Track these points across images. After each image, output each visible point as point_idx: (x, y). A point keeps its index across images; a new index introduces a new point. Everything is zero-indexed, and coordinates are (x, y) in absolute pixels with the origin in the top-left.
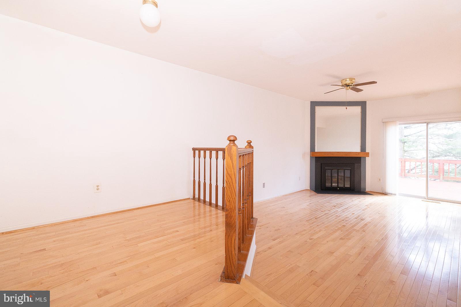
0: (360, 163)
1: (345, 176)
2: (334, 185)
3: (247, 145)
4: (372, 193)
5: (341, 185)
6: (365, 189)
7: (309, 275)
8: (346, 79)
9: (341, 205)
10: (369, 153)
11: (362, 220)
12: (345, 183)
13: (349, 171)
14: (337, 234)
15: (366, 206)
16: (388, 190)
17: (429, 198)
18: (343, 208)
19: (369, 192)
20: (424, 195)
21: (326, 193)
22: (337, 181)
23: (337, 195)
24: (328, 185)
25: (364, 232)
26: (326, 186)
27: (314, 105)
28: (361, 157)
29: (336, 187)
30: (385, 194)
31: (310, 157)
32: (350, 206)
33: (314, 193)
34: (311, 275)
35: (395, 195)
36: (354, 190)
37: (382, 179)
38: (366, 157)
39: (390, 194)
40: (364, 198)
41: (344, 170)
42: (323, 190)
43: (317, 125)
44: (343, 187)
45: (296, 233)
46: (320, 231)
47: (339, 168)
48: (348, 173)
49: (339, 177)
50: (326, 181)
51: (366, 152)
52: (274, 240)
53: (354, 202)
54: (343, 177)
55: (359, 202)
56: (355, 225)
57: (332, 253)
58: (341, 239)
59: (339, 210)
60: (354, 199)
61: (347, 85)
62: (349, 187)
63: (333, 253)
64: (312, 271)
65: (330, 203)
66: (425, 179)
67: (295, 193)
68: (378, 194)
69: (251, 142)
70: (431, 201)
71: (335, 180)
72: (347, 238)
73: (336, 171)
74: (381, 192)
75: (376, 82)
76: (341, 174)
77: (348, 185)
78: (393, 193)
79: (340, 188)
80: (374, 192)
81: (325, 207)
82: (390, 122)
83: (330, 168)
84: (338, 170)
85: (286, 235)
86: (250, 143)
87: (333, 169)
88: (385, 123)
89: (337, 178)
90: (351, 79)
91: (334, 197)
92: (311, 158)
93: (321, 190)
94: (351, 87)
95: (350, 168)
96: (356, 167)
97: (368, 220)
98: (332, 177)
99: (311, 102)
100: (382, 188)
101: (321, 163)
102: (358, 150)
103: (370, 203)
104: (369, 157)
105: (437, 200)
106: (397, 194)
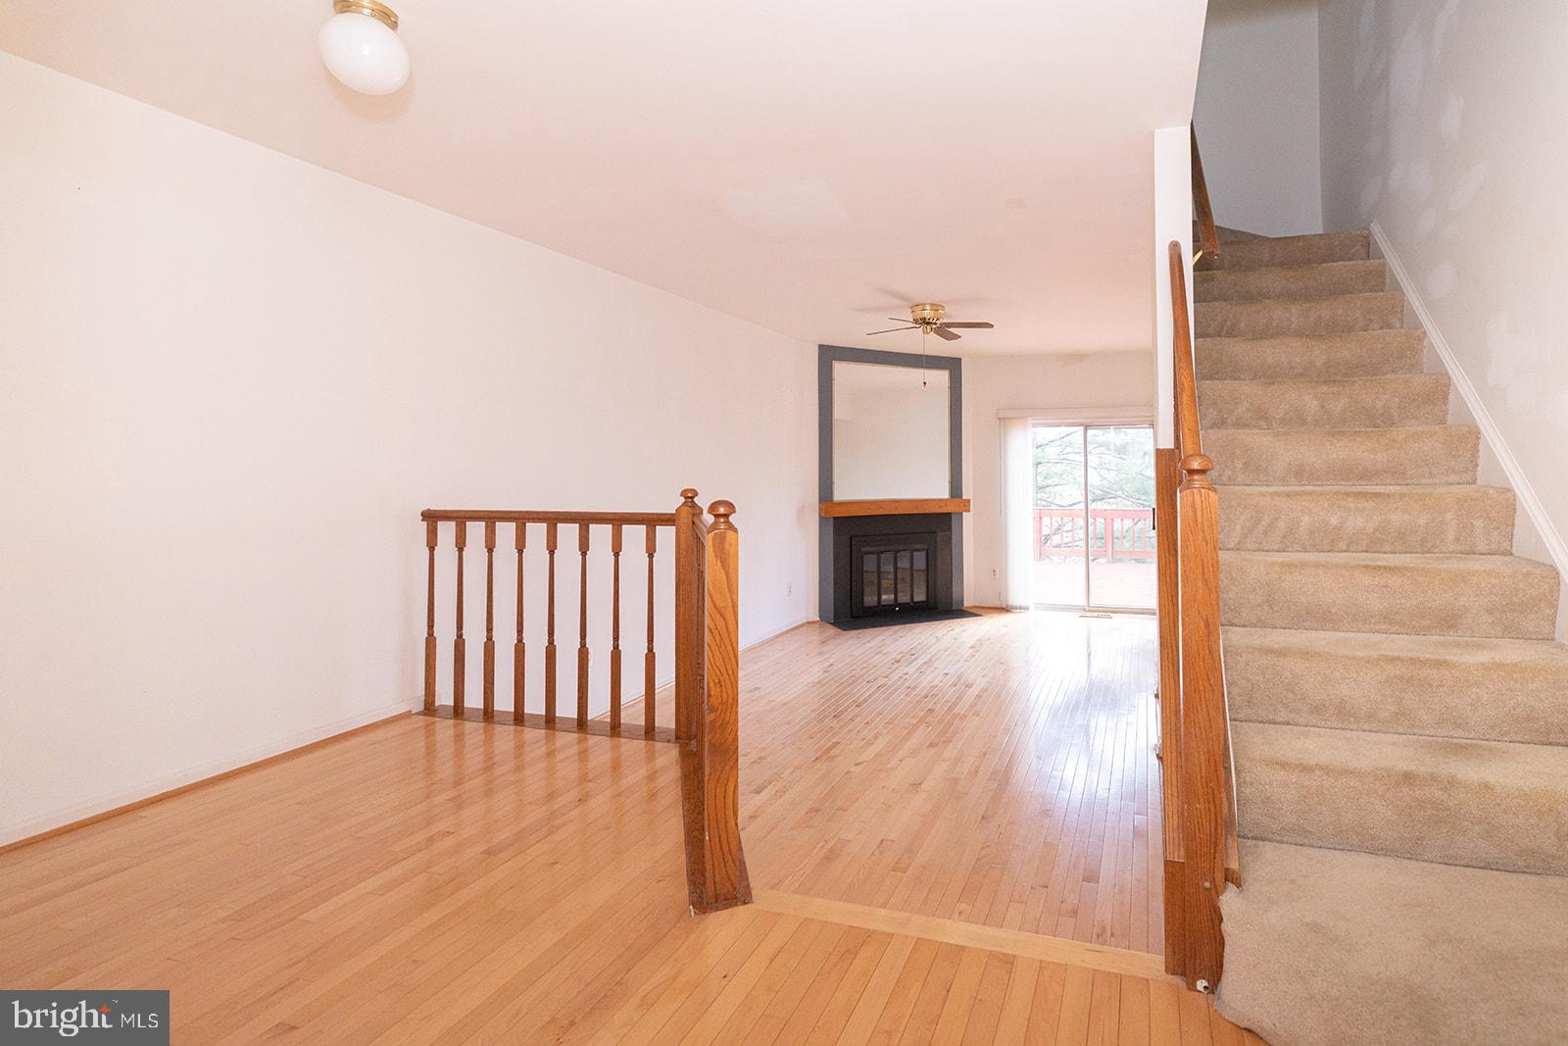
0: (950, 529)
1: (915, 569)
2: (887, 598)
3: (683, 504)
4: (977, 610)
5: (904, 598)
6: (963, 601)
7: (877, 852)
8: (925, 304)
9: (912, 655)
10: (969, 500)
11: (969, 686)
12: (915, 590)
13: (924, 553)
14: (920, 735)
15: (971, 647)
16: (1015, 598)
17: (1092, 609)
18: (920, 662)
19: (971, 608)
20: (1082, 602)
21: (881, 626)
22: (892, 586)
24: (870, 600)
25: (978, 715)
26: (866, 605)
27: (829, 355)
28: (951, 514)
29: (890, 606)
30: (1005, 610)
31: (820, 517)
32: (936, 654)
33: (832, 630)
34: (881, 853)
35: (1027, 608)
36: (936, 608)
37: (997, 572)
38: (964, 513)
39: (1016, 608)
41: (912, 551)
42: (857, 617)
43: (838, 413)
44: (909, 604)
45: (814, 758)
46: (876, 738)
47: (882, 549)
48: (920, 560)
49: (898, 572)
50: (866, 588)
51: (964, 497)
52: (758, 791)
54: (908, 573)
55: (954, 639)
56: (955, 704)
57: (916, 786)
58: (931, 745)
59: (911, 669)
60: (939, 634)
61: (925, 322)
62: (924, 599)
63: (920, 784)
64: (882, 841)
65: (885, 654)
66: (1083, 559)
67: (777, 636)
69: (696, 494)
70: (1096, 614)
71: (887, 582)
72: (944, 739)
73: (891, 555)
74: (999, 606)
75: (992, 326)
76: (904, 563)
77: (920, 596)
78: (1023, 604)
79: (903, 606)
80: (983, 608)
81: (875, 666)
82: (1012, 418)
83: (874, 549)
84: (896, 552)
85: (790, 770)
86: (692, 498)
88: (1004, 420)
89: (892, 576)
90: (935, 307)
92: (823, 520)
93: (852, 617)
94: (934, 326)
95: (926, 547)
96: (939, 540)
97: (981, 683)
98: (879, 572)
99: (821, 347)
100: (1000, 594)
101: (849, 536)
102: (943, 492)
103: (978, 640)
104: (969, 511)
105: (1107, 612)
106: (1032, 607)
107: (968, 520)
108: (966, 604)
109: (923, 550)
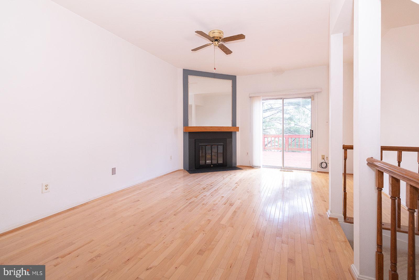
0: (232, 138)
1: (219, 152)
2: (208, 162)
4: (242, 167)
5: (214, 162)
10: (239, 127)
11: (231, 205)
12: (219, 159)
13: (222, 146)
15: (236, 183)
16: (255, 163)
17: (285, 168)
18: (215, 188)
19: (239, 166)
20: (281, 165)
21: (199, 173)
22: (210, 158)
23: (210, 173)
24: (202, 162)
26: (200, 164)
27: (187, 73)
28: (232, 132)
29: (210, 164)
30: (252, 167)
31: (183, 132)
32: (221, 186)
33: (187, 173)
35: (260, 167)
36: (226, 166)
37: (249, 153)
38: (237, 132)
39: (256, 167)
40: (235, 174)
41: (218, 145)
42: (197, 169)
44: (216, 164)
48: (221, 149)
49: (213, 153)
50: (200, 158)
51: (237, 126)
53: (225, 180)
54: (216, 153)
55: (230, 180)
60: (225, 177)
62: (222, 163)
65: (200, 185)
67: (165, 175)
68: (247, 167)
70: (286, 170)
71: (208, 156)
73: (210, 147)
74: (249, 165)
76: (215, 150)
77: (221, 161)
78: (258, 165)
79: (213, 165)
82: (255, 97)
83: (204, 144)
84: (212, 145)
87: (206, 146)
89: (210, 154)
91: (206, 176)
92: (185, 133)
93: (195, 169)
96: (228, 142)
97: (238, 204)
98: (205, 153)
99: (184, 70)
100: (250, 161)
101: (194, 140)
102: (229, 124)
103: (240, 180)
104: (239, 131)
105: (290, 169)
106: (262, 166)
107: (238, 135)
108: (237, 165)
109: (222, 145)
